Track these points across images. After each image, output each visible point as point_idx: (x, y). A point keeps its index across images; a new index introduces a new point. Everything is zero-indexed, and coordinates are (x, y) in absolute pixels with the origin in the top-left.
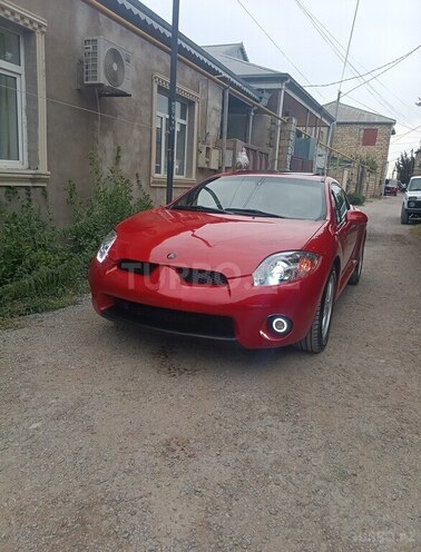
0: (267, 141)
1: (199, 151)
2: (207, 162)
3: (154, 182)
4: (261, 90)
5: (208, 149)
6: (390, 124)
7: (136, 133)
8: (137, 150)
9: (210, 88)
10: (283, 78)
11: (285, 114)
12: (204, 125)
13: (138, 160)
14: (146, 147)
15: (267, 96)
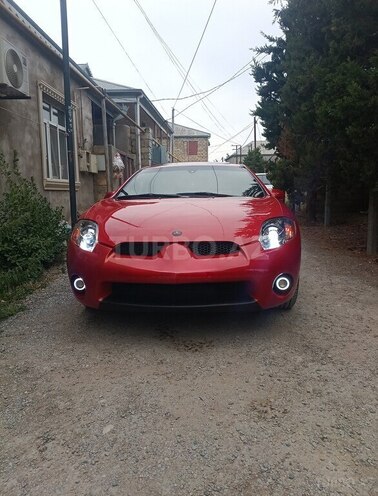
0: (129, 148)
1: (80, 156)
2: (88, 167)
3: (48, 186)
4: (120, 104)
5: (88, 154)
6: (207, 137)
7: (28, 138)
8: (30, 153)
9: (83, 97)
10: (138, 93)
11: (143, 125)
12: (81, 133)
13: (32, 164)
14: (37, 151)
15: (125, 108)
